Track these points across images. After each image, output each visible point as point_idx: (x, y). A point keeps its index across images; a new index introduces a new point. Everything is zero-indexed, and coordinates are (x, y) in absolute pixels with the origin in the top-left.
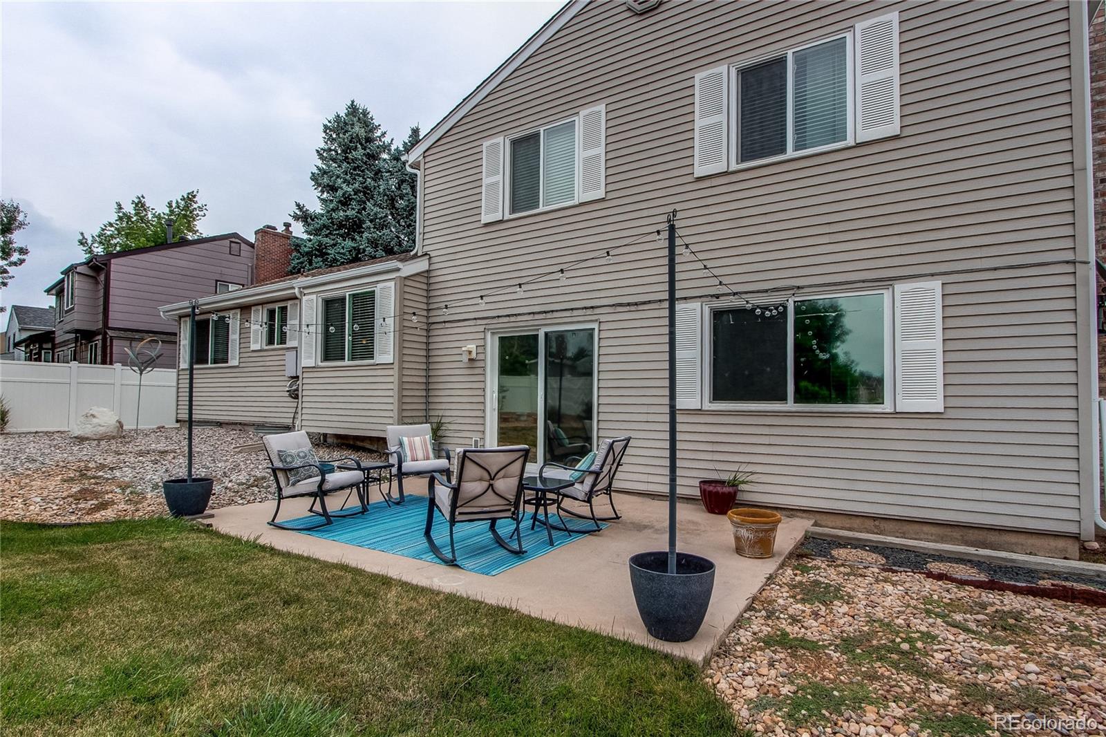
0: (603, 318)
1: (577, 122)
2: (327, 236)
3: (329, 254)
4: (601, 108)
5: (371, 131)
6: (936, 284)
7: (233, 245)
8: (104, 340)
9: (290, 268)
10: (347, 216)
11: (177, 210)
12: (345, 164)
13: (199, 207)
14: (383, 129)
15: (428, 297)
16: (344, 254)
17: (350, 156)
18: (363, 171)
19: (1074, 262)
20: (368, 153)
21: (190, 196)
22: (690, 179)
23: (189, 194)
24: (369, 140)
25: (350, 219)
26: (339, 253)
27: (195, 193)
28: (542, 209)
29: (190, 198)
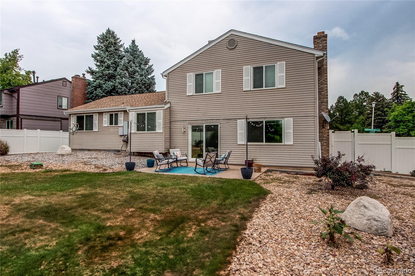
0: (221, 122)
1: (214, 73)
2: (101, 80)
3: (103, 87)
4: (220, 70)
5: (116, 40)
6: (292, 119)
7: (64, 82)
8: (18, 119)
9: (87, 92)
10: (109, 73)
11: (9, 57)
12: (107, 53)
13: (19, 56)
14: (120, 39)
15: (170, 114)
16: (109, 87)
17: (109, 49)
18: (113, 55)
19: (314, 116)
20: (115, 49)
21: (15, 51)
22: (242, 91)
23: (15, 50)
24: (115, 43)
25: (110, 74)
26: (107, 87)
27: (18, 50)
28: (204, 93)
29: (16, 52)
